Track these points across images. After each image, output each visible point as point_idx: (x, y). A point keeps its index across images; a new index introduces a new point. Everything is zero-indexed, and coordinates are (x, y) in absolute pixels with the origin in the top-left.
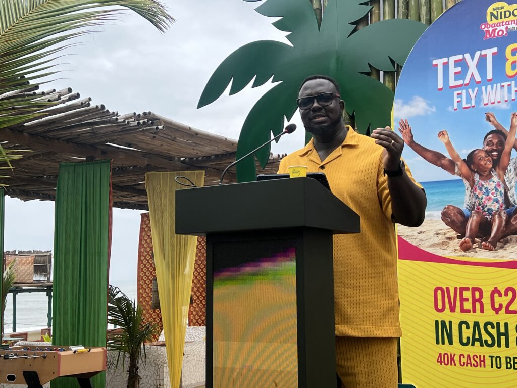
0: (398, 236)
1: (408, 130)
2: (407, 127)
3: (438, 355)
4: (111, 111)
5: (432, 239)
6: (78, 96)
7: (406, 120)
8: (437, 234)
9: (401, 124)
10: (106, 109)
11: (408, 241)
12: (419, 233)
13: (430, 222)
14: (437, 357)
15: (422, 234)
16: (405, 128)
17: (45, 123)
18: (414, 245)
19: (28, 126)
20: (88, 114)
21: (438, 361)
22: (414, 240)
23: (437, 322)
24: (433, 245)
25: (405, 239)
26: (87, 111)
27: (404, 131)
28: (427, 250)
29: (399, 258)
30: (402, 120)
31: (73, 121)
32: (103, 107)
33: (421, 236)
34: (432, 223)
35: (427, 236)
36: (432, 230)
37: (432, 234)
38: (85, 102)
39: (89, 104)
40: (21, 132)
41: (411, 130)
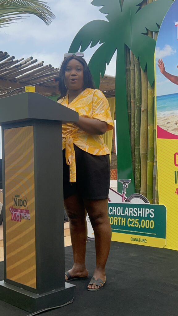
0: (157, 126)
1: (162, 65)
2: (162, 63)
3: (176, 189)
4: (55, 68)
5: (174, 126)
6: (36, 61)
7: (161, 59)
8: (176, 123)
9: (159, 62)
10: (52, 67)
11: (162, 128)
12: (167, 123)
13: (173, 116)
14: (176, 190)
15: (169, 124)
16: (161, 64)
17: (25, 76)
18: (165, 130)
19: (18, 79)
20: (44, 70)
21: (176, 193)
22: (165, 127)
23: (175, 172)
24: (174, 130)
25: (160, 127)
26: (43, 69)
27: (160, 66)
28: (171, 132)
29: (158, 138)
30: (159, 59)
31: (38, 74)
32: (50, 66)
33: (169, 125)
34: (174, 117)
35: (171, 124)
36: (174, 121)
37: (173, 123)
38: (41, 64)
39: (43, 65)
40: (16, 82)
41: (164, 65)
